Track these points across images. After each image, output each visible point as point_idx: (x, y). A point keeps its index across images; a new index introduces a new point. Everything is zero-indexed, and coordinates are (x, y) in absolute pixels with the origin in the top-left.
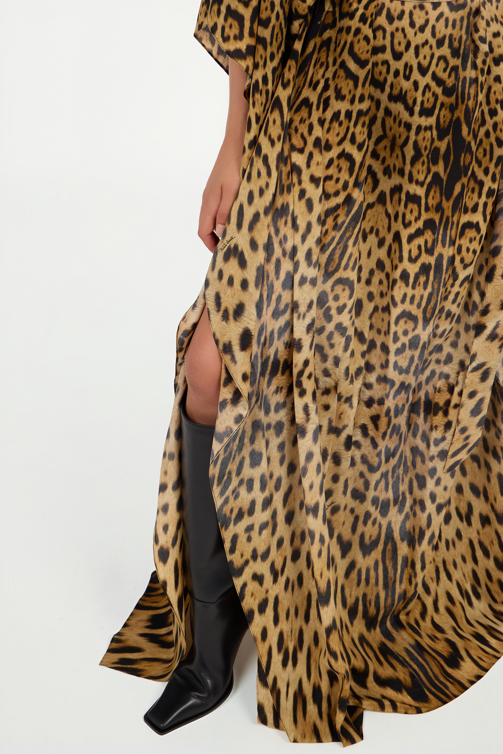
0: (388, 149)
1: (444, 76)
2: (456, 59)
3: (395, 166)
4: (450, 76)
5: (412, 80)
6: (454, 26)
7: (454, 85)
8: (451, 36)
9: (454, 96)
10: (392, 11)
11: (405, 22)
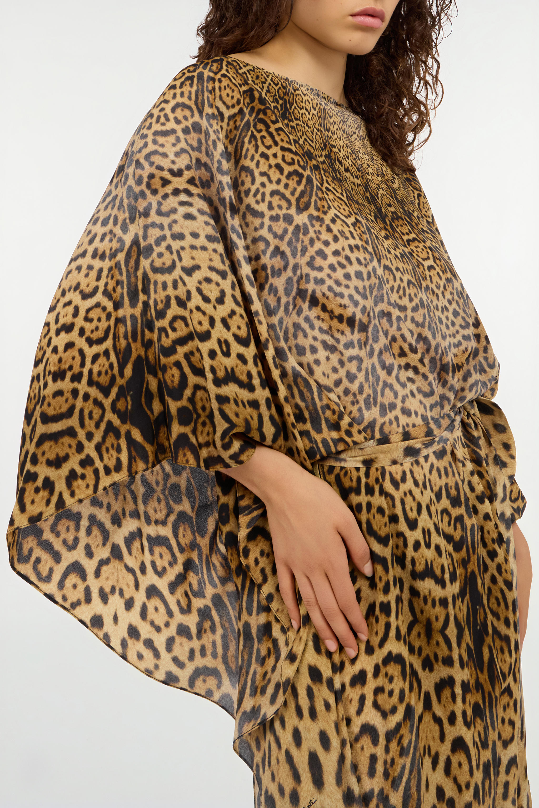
0: (422, 636)
1: (450, 530)
2: (457, 508)
3: (436, 656)
4: (455, 529)
5: (433, 546)
6: (447, 474)
7: (462, 537)
8: (446, 485)
9: (464, 549)
10: (394, 475)
11: (410, 483)
